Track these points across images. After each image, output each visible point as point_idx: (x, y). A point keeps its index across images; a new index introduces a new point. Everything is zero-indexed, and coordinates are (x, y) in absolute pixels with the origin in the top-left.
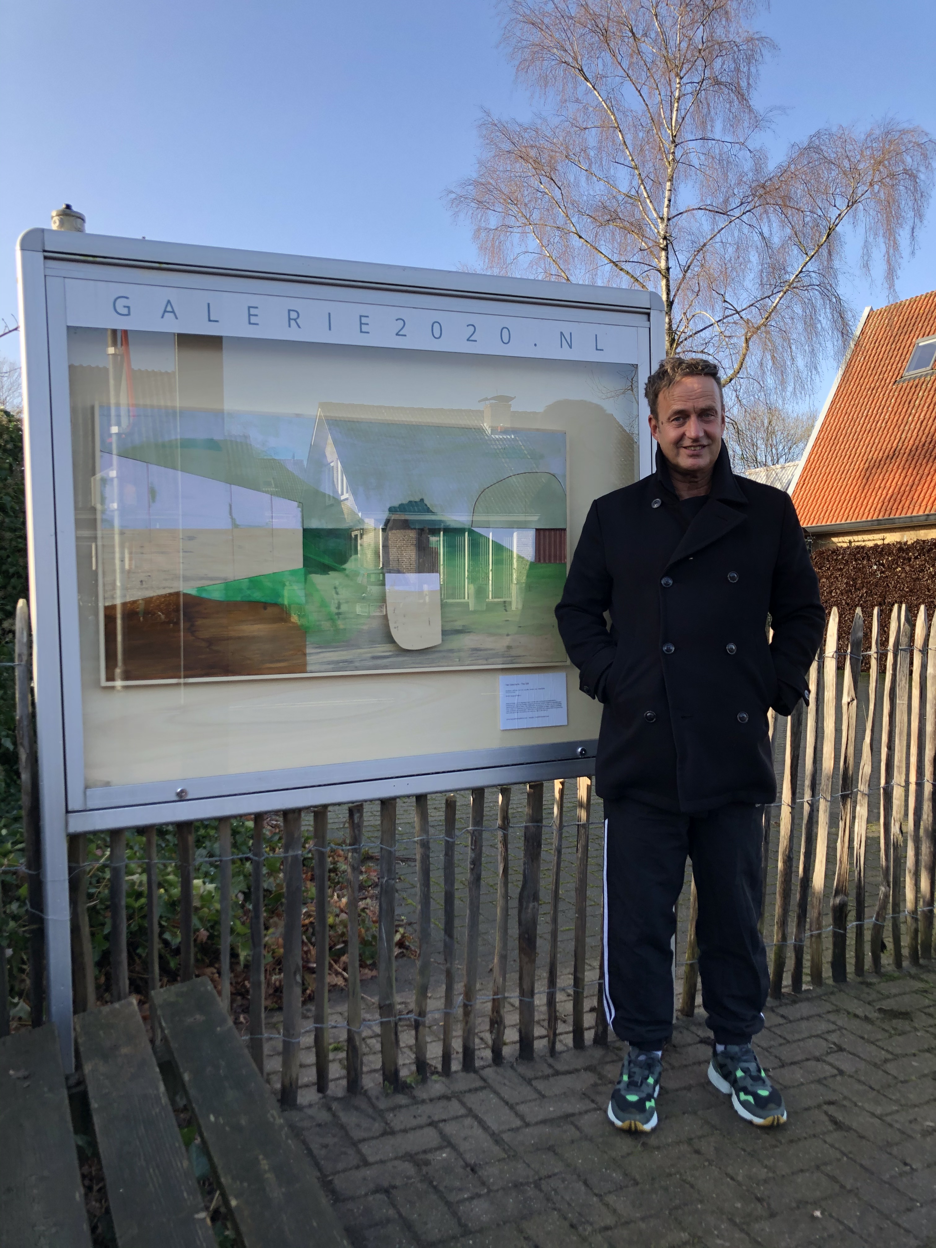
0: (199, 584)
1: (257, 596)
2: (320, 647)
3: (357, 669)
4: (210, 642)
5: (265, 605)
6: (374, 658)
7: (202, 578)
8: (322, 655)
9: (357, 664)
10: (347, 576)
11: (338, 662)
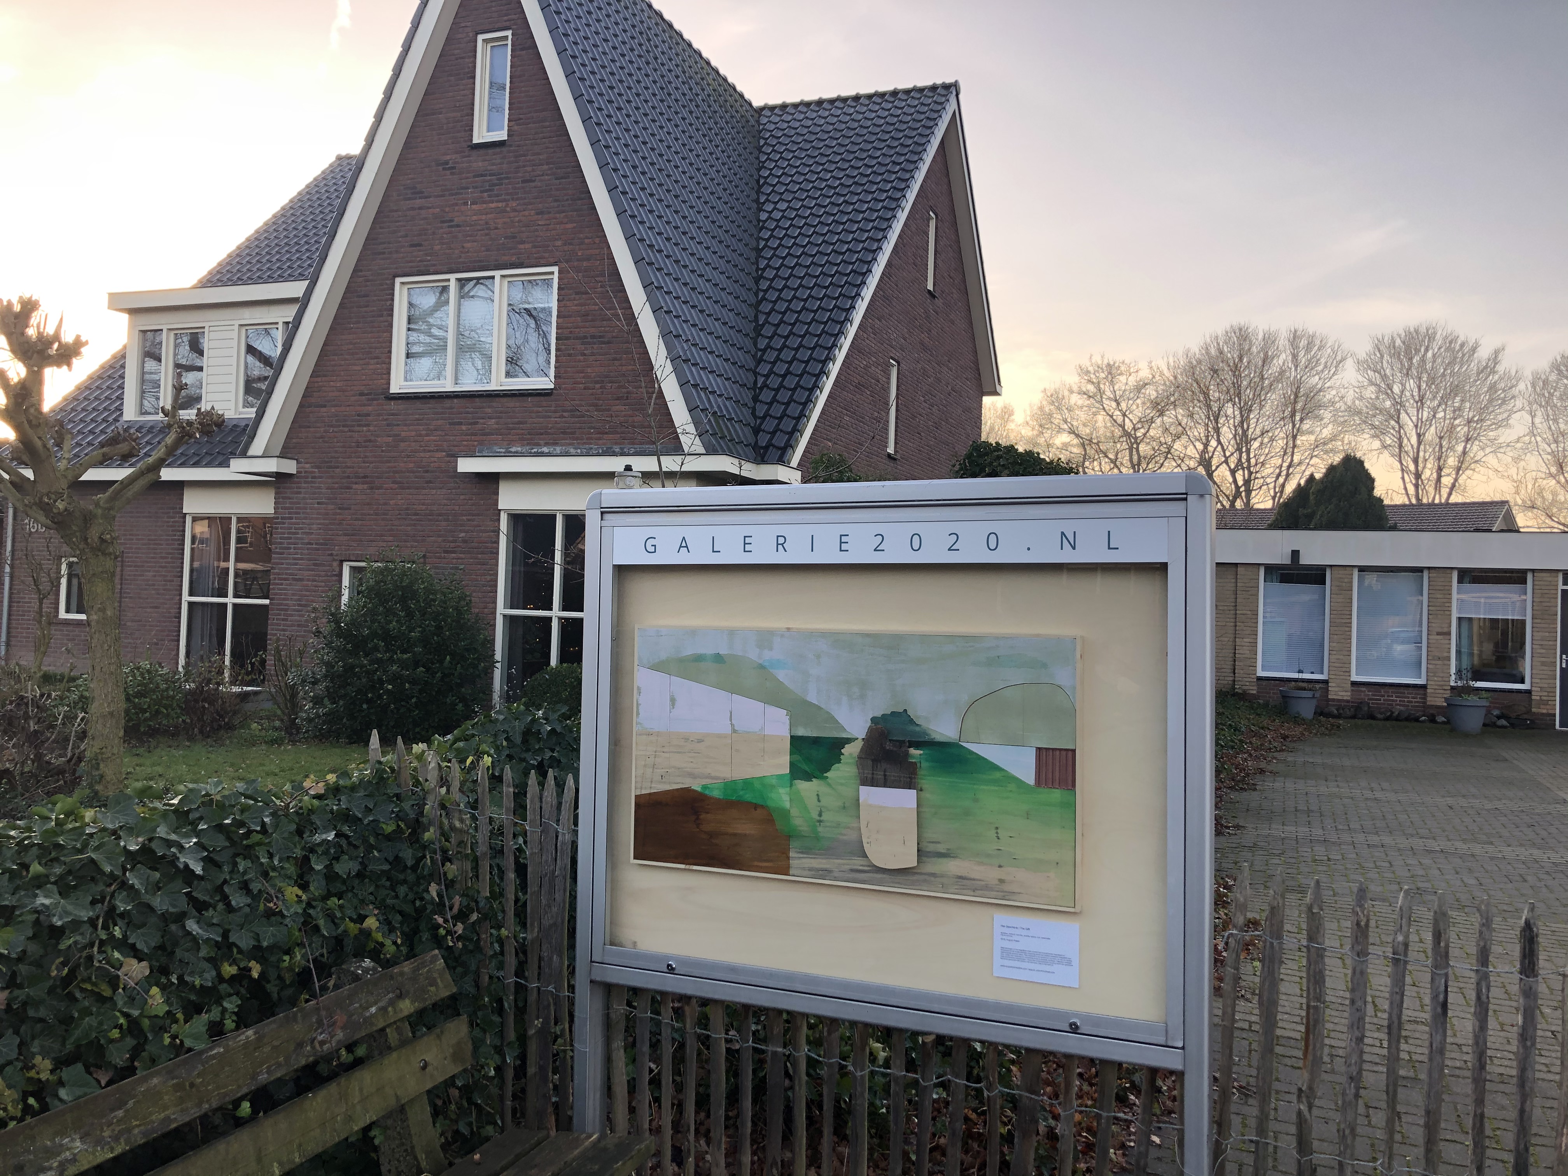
0: (705, 782)
1: (748, 797)
2: (802, 853)
3: (836, 879)
4: (712, 835)
5: (756, 806)
6: (852, 870)
7: (707, 777)
8: (804, 860)
9: (836, 874)
10: (829, 785)
11: (818, 870)
